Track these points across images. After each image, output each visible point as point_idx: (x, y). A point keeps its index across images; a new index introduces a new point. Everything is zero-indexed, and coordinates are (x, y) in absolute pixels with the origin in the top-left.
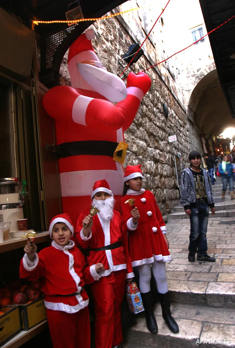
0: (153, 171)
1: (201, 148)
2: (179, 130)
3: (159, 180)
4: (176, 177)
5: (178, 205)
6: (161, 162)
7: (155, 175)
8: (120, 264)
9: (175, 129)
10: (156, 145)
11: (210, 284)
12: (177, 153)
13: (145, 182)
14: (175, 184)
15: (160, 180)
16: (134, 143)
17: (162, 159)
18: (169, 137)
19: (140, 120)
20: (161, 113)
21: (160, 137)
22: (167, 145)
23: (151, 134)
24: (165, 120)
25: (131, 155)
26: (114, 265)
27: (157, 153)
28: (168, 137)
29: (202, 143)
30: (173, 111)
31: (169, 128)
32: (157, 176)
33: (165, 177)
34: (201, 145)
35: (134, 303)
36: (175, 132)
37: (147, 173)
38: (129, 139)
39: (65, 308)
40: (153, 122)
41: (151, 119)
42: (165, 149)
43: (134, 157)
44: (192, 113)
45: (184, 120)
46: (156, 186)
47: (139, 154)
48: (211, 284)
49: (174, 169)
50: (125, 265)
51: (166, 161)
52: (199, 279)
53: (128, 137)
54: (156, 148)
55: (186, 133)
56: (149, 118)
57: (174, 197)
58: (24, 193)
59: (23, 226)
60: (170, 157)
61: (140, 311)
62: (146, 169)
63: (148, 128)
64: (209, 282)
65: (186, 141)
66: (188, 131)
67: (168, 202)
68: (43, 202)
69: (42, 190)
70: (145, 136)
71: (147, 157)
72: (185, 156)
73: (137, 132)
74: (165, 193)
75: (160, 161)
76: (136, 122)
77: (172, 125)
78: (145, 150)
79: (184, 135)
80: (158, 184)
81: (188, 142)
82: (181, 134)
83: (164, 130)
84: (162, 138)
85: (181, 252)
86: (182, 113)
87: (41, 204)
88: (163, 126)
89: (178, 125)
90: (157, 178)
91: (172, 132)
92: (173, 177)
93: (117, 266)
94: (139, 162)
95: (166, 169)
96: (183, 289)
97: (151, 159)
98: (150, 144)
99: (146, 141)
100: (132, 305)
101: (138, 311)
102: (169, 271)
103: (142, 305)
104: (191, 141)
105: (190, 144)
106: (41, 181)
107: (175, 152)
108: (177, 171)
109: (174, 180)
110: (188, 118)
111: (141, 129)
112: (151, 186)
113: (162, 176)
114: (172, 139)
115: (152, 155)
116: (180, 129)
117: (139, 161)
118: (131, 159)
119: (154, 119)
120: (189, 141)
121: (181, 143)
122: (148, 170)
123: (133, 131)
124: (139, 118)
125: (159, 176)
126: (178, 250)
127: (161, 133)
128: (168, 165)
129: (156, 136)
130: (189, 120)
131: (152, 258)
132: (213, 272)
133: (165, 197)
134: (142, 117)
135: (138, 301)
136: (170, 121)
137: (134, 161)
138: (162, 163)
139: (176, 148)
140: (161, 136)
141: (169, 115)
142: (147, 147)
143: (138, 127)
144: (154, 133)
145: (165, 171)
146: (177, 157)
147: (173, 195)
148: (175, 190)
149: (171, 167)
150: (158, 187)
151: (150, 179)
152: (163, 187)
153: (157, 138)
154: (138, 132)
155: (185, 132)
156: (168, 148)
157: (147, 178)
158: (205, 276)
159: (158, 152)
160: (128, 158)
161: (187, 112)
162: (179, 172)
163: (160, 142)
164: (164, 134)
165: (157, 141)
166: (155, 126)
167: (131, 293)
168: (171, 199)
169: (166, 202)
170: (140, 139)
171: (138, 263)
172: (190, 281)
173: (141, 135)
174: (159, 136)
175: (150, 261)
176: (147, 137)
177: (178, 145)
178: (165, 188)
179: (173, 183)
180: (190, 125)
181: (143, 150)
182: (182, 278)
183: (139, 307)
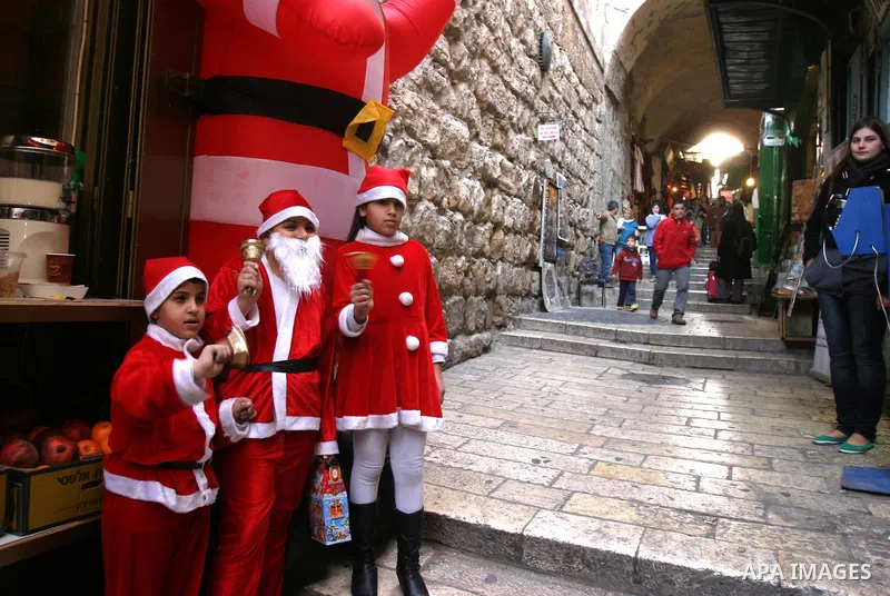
0: (476, 208)
1: (628, 176)
2: (574, 114)
3: (488, 235)
4: (540, 237)
5: (529, 311)
6: (504, 188)
7: (480, 219)
8: (305, 415)
9: (563, 108)
10: (499, 139)
11: (540, 514)
12: (555, 175)
13: (446, 231)
14: (532, 256)
15: (491, 237)
16: (434, 120)
17: (508, 181)
18: (540, 126)
19: (465, 62)
20: (530, 57)
21: (515, 120)
22: (531, 147)
23: (488, 109)
24: (539, 78)
25: (418, 152)
26: (289, 413)
27: (495, 163)
28: (536, 127)
29: (633, 161)
30: (565, 60)
31: (546, 101)
32: (485, 223)
33: (508, 231)
34: (629, 165)
35: (328, 518)
36: (559, 117)
37: (455, 209)
38: (421, 109)
39: (165, 497)
40: (502, 77)
41: (498, 66)
42: (522, 158)
43: (427, 160)
44: (622, 76)
45: (595, 89)
46: (477, 250)
47: (443, 153)
48: (543, 513)
49: (538, 216)
50: (318, 419)
51: (519, 189)
52: (517, 498)
53: (419, 101)
54: (496, 148)
55: (592, 126)
56: (491, 62)
57: (524, 289)
58: (76, 187)
59: (58, 271)
60: (533, 180)
61: (338, 541)
62: (456, 199)
63: (485, 89)
64: (540, 509)
65: (589, 146)
66: (599, 122)
67: (502, 299)
68: (130, 221)
69: (132, 189)
70: (469, 110)
71: (466, 168)
72: (577, 187)
73: (448, 91)
74: (499, 272)
75: (500, 185)
76: (452, 65)
77: (556, 95)
78: (463, 149)
79: (586, 130)
80: (484, 246)
81: (593, 150)
82: (578, 127)
83: (530, 105)
84: (521, 126)
85: (497, 428)
86: (592, 69)
87: (124, 224)
88: (528, 94)
89: (574, 101)
90: (482, 229)
91: (553, 114)
92: (531, 235)
93: (294, 418)
94: (439, 176)
95: (514, 212)
96: (469, 513)
97: (474, 173)
98: (482, 133)
99: (470, 123)
100: (322, 524)
101: (334, 540)
102: (450, 466)
103: (347, 527)
104: (603, 150)
105: (597, 158)
106: (133, 165)
107: (550, 169)
108: (546, 220)
109: (533, 245)
110: (606, 87)
111: (462, 87)
112: (462, 248)
113: (497, 226)
114: (547, 132)
115: (481, 164)
116: (577, 112)
117: (440, 171)
118: (417, 164)
119: (506, 68)
120: (596, 150)
121: (571, 150)
122: (462, 203)
123: (438, 89)
124: (463, 56)
125: (489, 225)
126: (491, 422)
127: (518, 111)
128: (523, 201)
129: (504, 117)
130: (610, 93)
131: (394, 416)
132: (560, 489)
133: (497, 285)
134: (473, 56)
135: (339, 515)
136: (553, 84)
137: (424, 169)
138: (506, 192)
139: (554, 160)
140: (518, 119)
141: (552, 66)
142: (471, 140)
143: (456, 81)
144: (500, 108)
145: (511, 214)
146: (552, 184)
147: (520, 282)
148: (530, 272)
149: (531, 208)
150: (479, 254)
151: (462, 228)
152: (496, 257)
153: (504, 122)
154: (453, 94)
155: (591, 122)
156: (532, 156)
157: (454, 224)
158: (536, 492)
159: (499, 161)
160: (407, 159)
161: (606, 70)
162: (549, 227)
163: (512, 134)
164: (528, 113)
165: (504, 130)
166: (504, 88)
167: (322, 493)
168: (513, 294)
169: (498, 298)
170: (454, 115)
171: (353, 422)
172: (492, 498)
173: (460, 105)
174: (511, 118)
175: (387, 423)
176: (475, 114)
177: (564, 152)
178: (502, 259)
179: (528, 252)
180: (608, 108)
181: (457, 145)
182: (477, 488)
183: (338, 530)
